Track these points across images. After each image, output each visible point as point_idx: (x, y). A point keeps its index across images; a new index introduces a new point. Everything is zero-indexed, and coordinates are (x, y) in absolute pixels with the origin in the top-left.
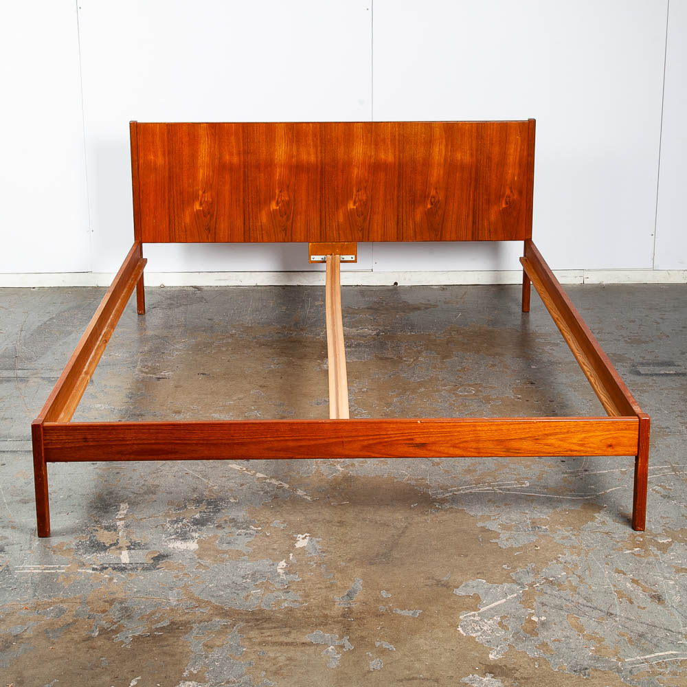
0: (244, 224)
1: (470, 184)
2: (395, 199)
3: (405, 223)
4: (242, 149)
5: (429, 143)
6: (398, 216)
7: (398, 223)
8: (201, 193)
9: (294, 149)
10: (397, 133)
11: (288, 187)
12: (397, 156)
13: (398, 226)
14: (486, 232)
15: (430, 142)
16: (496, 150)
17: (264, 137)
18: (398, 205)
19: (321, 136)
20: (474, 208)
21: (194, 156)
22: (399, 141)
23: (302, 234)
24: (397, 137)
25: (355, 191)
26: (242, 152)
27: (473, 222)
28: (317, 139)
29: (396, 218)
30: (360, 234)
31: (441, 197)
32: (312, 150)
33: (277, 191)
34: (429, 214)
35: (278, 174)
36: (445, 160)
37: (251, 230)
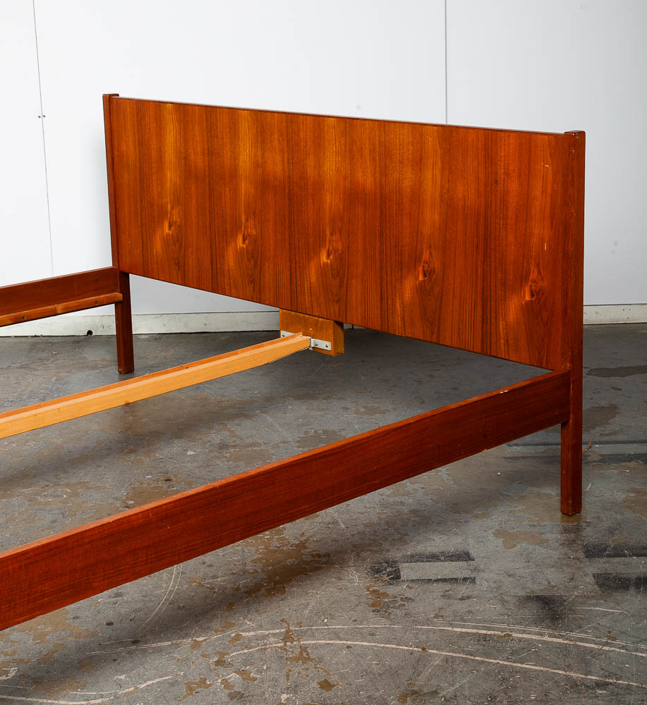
0: (212, 263)
1: (477, 247)
2: (378, 258)
3: (390, 301)
4: (206, 146)
5: (419, 162)
6: (381, 287)
7: (381, 299)
8: (169, 206)
9: (259, 153)
10: (377, 142)
11: (254, 214)
12: (378, 179)
13: (381, 303)
14: (502, 341)
15: (421, 160)
16: (514, 186)
17: (228, 130)
18: (381, 269)
19: (287, 136)
20: (483, 292)
21: (161, 151)
22: (380, 154)
23: (272, 294)
24: (377, 146)
25: (328, 233)
26: (206, 152)
27: (483, 320)
28: (283, 139)
29: (379, 289)
30: (336, 307)
31: (437, 265)
32: (278, 158)
33: (243, 218)
34: (422, 291)
35: (243, 191)
36: (441, 196)
37: (218, 275)
